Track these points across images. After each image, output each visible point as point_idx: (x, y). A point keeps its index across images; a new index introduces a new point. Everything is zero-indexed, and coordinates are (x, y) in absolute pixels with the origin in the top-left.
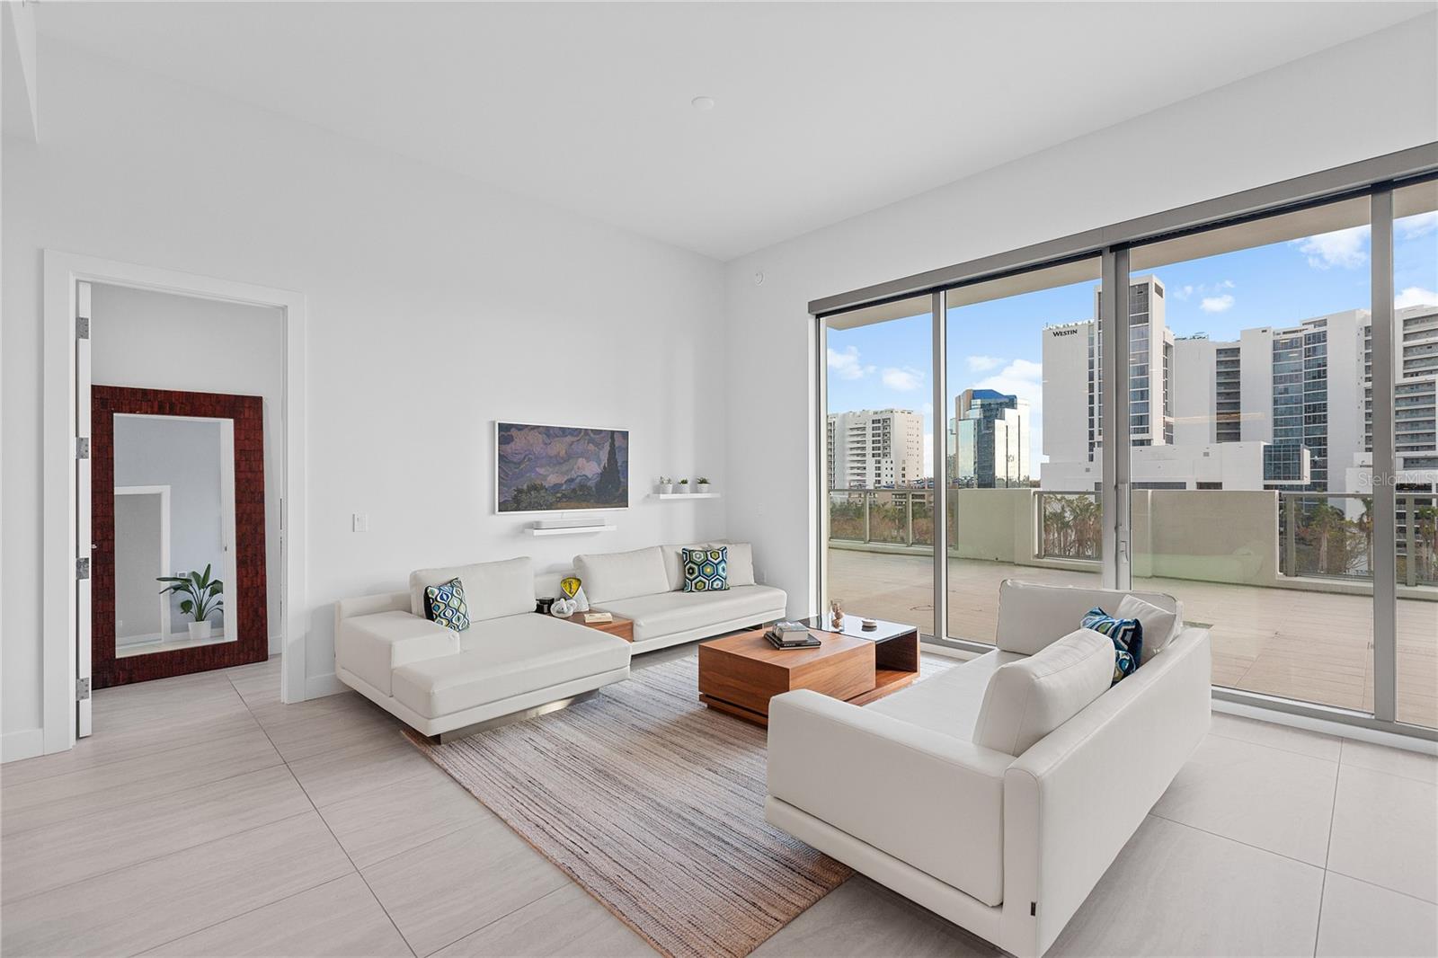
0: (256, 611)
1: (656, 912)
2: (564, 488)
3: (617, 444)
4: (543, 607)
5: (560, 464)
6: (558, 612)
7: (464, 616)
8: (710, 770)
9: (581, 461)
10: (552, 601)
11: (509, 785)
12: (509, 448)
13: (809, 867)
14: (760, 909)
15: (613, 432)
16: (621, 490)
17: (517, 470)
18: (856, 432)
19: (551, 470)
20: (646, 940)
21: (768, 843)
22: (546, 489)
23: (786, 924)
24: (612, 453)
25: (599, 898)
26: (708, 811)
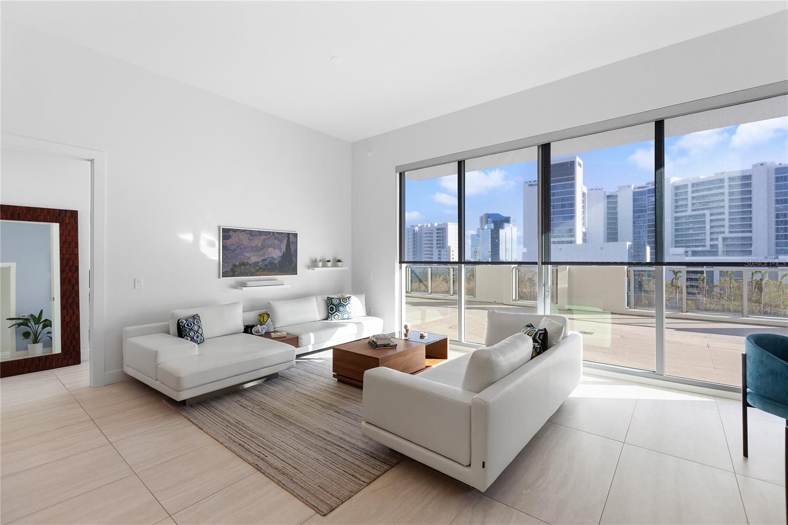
0: (74, 335)
1: (302, 483)
2: (260, 264)
3: (291, 240)
4: (248, 329)
5: (259, 251)
6: (256, 332)
7: (201, 335)
8: (336, 412)
9: (270, 249)
10: (253, 326)
11: (225, 425)
12: (228, 242)
13: (383, 456)
14: (356, 478)
15: (289, 234)
16: (293, 265)
17: (233, 254)
18: (428, 235)
19: (253, 254)
20: (295, 496)
21: (363, 446)
22: (250, 265)
23: (368, 484)
24: (288, 245)
25: (272, 478)
26: (333, 432)
